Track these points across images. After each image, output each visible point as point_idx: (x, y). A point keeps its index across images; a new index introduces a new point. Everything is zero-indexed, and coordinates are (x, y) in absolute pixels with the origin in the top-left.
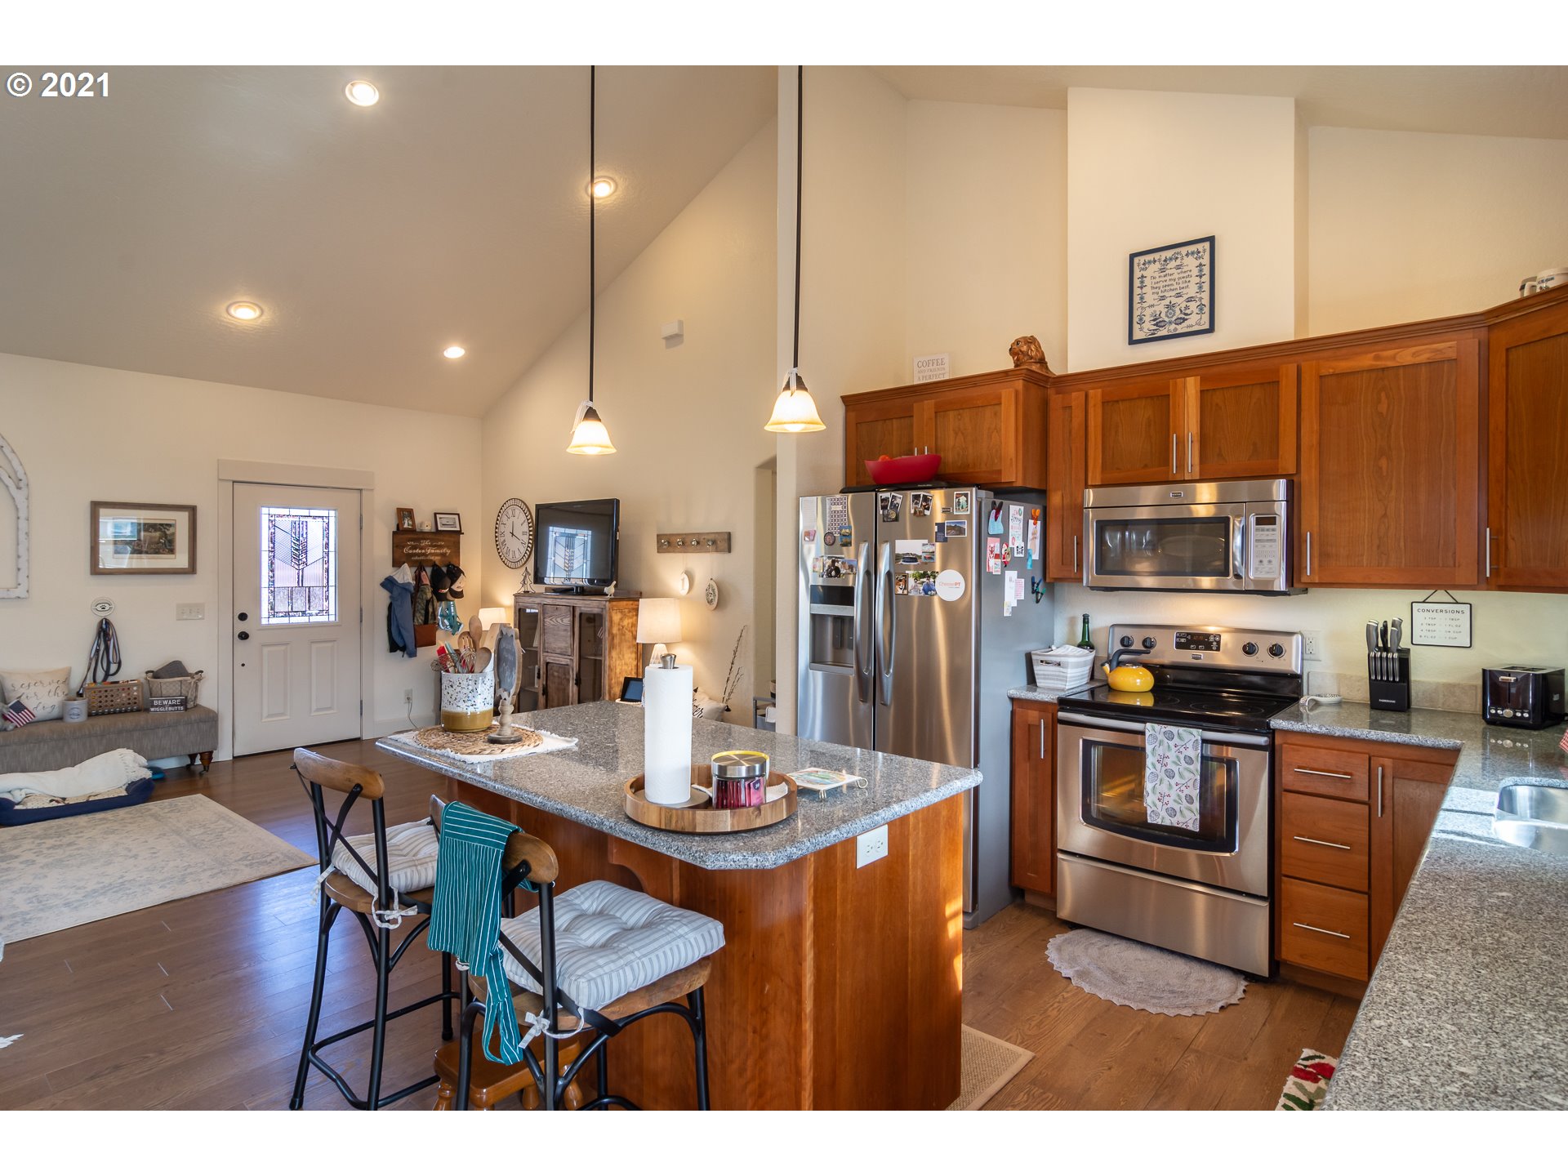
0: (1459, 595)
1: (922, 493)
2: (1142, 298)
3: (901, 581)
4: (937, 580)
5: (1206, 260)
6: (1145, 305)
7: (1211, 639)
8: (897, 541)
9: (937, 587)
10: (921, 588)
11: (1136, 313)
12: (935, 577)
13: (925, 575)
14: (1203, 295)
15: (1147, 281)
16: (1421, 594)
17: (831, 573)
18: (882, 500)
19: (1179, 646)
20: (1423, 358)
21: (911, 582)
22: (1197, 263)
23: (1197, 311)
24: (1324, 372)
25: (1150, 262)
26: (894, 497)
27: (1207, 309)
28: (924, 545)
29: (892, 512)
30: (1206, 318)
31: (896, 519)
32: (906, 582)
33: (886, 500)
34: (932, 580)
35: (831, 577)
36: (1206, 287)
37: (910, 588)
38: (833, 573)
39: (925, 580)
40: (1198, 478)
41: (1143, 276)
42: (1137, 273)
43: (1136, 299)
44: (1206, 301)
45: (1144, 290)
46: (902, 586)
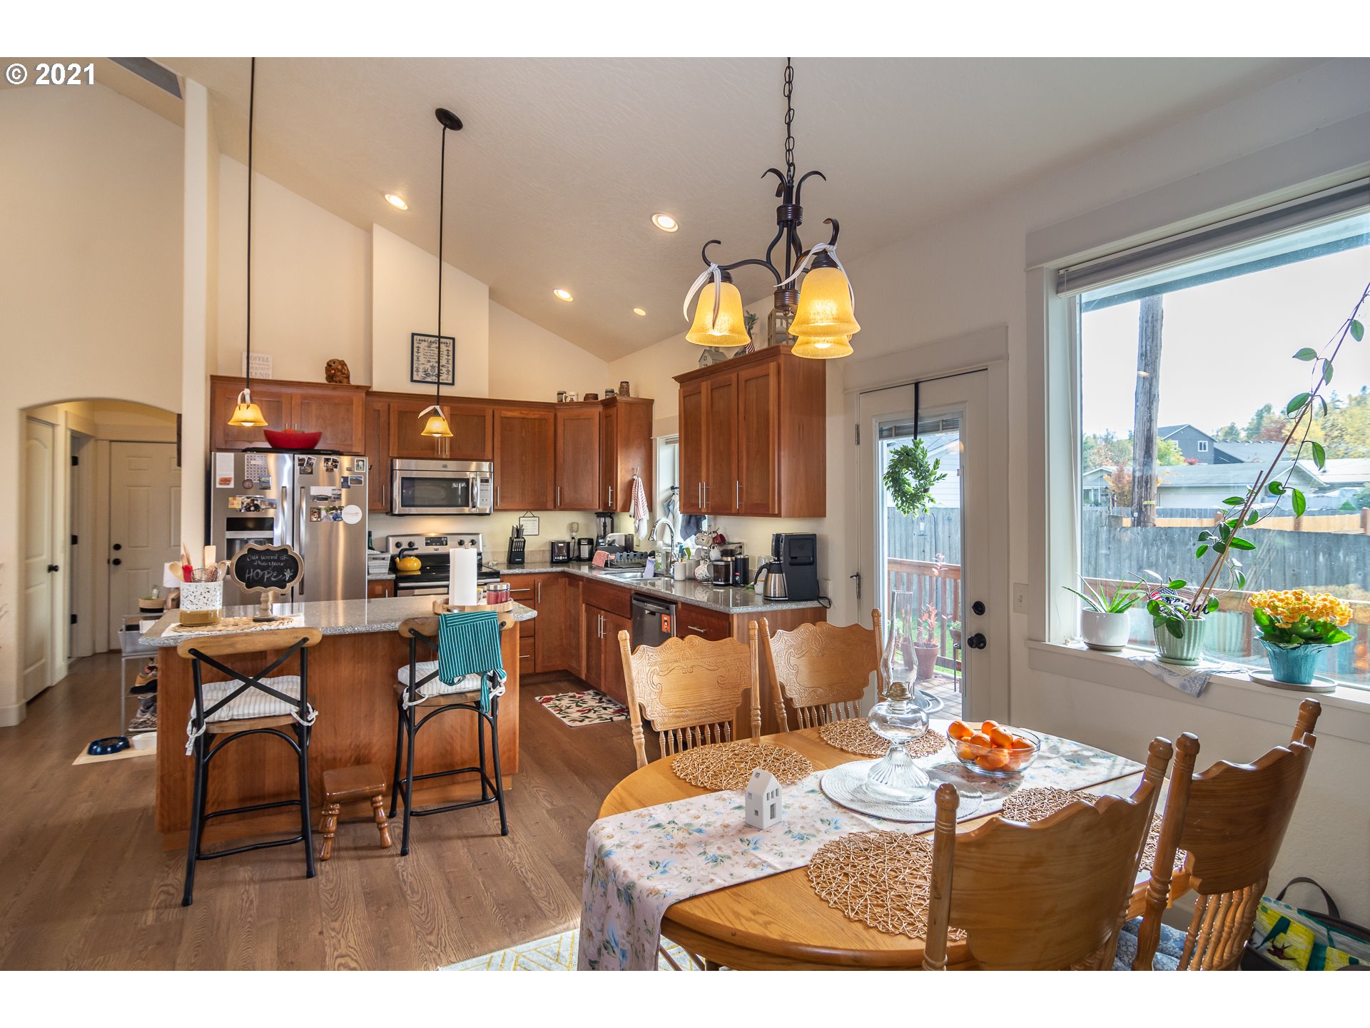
0: (535, 513)
1: (332, 457)
2: (418, 358)
3: (315, 512)
4: (343, 512)
5: (451, 348)
6: (420, 362)
7: (443, 539)
8: (311, 487)
9: (343, 516)
10: (331, 517)
11: (415, 366)
12: (341, 510)
13: (334, 508)
14: (449, 365)
15: (421, 350)
16: (522, 514)
17: (249, 508)
18: (300, 460)
19: (427, 544)
20: (536, 416)
21: (323, 513)
22: (447, 348)
23: (446, 372)
24: (502, 415)
25: (422, 340)
26: (309, 458)
27: (451, 373)
28: (333, 490)
29: (307, 468)
30: (451, 377)
31: (311, 473)
32: (319, 514)
33: (303, 460)
34: (339, 511)
35: (250, 511)
36: (451, 362)
37: (322, 517)
38: (252, 508)
39: (334, 511)
40: (449, 457)
41: (418, 347)
42: (416, 345)
43: (415, 358)
44: (451, 369)
45: (419, 354)
46: (316, 515)
